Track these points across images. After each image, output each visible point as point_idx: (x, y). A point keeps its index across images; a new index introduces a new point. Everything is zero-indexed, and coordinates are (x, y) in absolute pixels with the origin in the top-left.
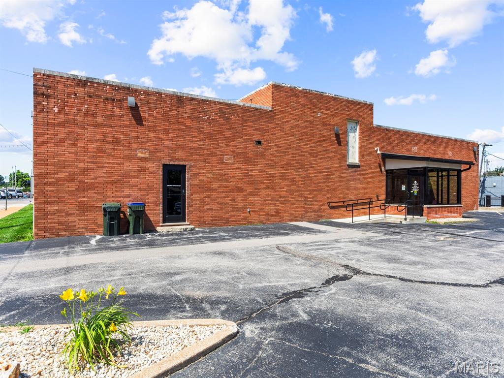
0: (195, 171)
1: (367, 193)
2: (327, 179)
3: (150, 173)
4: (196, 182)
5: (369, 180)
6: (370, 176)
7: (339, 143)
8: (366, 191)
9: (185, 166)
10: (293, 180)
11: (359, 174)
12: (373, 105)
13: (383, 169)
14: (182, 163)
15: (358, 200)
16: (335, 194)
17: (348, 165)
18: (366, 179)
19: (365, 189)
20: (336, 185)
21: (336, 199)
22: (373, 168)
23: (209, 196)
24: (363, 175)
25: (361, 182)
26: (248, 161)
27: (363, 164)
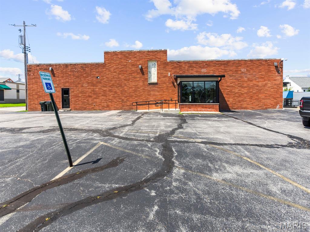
0: (72, 90)
1: (163, 97)
2: (135, 91)
3: (57, 91)
4: (73, 94)
5: (165, 90)
6: (165, 88)
7: (143, 74)
8: (162, 96)
9: (69, 88)
10: (116, 92)
11: (157, 87)
12: (167, 51)
13: (175, 84)
14: (68, 88)
15: (156, 101)
16: (141, 98)
17: (149, 83)
18: (162, 90)
19: (161, 95)
20: (141, 94)
21: (141, 100)
22: (168, 84)
23: (77, 99)
24: (160, 88)
25: (158, 92)
26: (93, 85)
27: (159, 82)
